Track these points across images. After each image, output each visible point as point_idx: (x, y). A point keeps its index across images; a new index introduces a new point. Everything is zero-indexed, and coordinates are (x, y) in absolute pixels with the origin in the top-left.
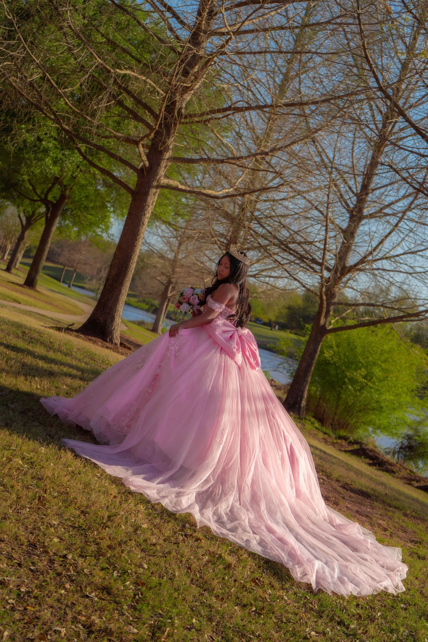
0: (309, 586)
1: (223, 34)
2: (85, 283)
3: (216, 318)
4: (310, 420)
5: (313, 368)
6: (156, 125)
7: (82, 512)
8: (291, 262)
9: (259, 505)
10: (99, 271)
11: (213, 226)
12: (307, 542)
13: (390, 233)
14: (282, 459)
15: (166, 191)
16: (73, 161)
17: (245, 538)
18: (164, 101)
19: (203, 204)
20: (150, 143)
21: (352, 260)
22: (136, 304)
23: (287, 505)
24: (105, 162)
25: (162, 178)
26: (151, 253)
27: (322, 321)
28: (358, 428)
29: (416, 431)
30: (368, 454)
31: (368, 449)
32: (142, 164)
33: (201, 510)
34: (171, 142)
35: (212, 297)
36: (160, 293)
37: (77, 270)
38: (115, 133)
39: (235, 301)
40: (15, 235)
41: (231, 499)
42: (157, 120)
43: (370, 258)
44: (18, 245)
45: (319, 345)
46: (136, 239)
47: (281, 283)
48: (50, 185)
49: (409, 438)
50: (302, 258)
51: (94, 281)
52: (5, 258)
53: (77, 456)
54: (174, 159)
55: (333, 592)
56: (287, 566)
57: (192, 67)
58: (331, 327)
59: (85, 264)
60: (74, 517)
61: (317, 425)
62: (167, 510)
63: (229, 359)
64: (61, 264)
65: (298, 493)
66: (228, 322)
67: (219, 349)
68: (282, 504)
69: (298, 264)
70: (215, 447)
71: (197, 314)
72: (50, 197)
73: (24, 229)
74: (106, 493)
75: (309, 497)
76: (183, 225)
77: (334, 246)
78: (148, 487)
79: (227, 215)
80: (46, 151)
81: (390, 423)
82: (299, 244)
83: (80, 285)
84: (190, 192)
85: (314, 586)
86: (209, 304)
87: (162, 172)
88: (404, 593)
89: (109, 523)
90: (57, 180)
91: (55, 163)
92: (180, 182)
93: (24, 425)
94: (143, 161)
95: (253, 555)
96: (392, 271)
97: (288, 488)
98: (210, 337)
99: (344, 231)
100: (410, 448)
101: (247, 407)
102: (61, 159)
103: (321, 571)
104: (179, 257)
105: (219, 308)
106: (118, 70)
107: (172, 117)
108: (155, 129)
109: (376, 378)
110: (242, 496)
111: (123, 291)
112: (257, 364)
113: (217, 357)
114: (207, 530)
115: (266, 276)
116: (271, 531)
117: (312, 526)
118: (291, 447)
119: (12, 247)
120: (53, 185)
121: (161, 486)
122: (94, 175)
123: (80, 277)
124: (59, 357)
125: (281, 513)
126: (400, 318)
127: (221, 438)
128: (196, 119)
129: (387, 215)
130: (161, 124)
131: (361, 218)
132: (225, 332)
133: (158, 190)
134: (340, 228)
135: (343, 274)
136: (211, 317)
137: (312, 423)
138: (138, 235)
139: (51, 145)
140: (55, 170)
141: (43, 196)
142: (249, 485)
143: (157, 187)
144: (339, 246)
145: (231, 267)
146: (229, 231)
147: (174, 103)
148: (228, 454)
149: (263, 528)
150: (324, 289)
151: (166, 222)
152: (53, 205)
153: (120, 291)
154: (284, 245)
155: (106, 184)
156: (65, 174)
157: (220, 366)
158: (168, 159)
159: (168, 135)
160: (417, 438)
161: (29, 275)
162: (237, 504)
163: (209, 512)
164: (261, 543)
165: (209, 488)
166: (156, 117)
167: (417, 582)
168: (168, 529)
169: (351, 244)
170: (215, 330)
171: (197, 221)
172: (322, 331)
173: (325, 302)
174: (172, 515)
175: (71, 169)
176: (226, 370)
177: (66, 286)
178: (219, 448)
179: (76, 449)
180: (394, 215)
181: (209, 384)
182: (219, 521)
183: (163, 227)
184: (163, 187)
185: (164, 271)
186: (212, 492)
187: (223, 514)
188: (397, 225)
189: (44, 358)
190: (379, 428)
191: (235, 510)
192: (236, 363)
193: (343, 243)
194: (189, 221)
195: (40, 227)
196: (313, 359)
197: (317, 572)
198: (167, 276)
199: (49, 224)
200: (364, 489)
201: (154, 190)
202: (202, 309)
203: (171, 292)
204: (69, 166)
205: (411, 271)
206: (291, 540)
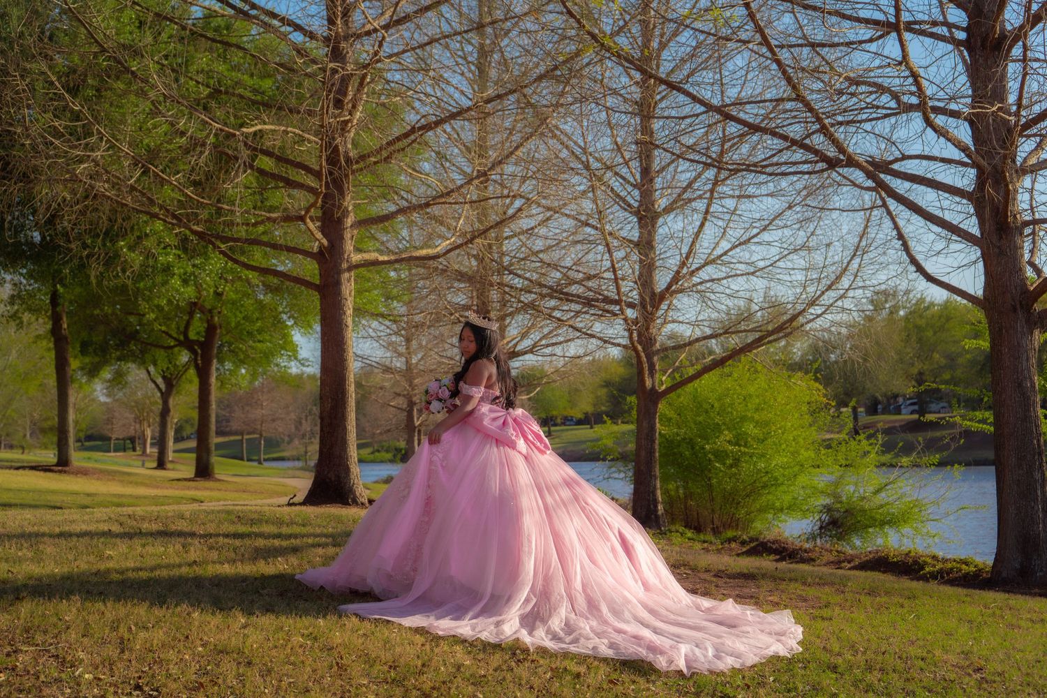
0: (680, 673)
1: (368, 33)
2: (283, 451)
3: (478, 405)
4: (677, 531)
5: (657, 454)
6: (321, 186)
7: (391, 667)
8: (578, 313)
9: (598, 610)
10: (299, 423)
11: (449, 297)
12: (669, 633)
13: (702, 225)
14: (613, 550)
15: (361, 270)
16: (211, 271)
17: (591, 647)
18: (321, 152)
19: (422, 271)
20: (319, 214)
21: (661, 280)
22: (372, 457)
23: (635, 601)
24: (258, 256)
25: (352, 255)
26: (368, 370)
27: (648, 383)
28: (753, 521)
29: (837, 497)
30: (771, 548)
31: (769, 541)
32: (317, 243)
33: (530, 633)
34: (349, 202)
35: (465, 383)
36: (403, 426)
37: (264, 434)
38: (268, 215)
39: (494, 378)
40: (152, 411)
41: (563, 611)
42: (321, 180)
43: (685, 271)
44: (163, 425)
45: (655, 418)
46: (343, 351)
47: (573, 349)
48: (186, 318)
49: (828, 509)
50: (588, 303)
51: (296, 442)
52: (148, 450)
53: (362, 619)
54: (361, 223)
55: (709, 670)
56: (648, 660)
57: (345, 94)
58: (663, 387)
59: (274, 420)
60: (383, 673)
61: (689, 534)
62: (489, 644)
63: (509, 451)
64: (236, 433)
65: (646, 586)
66: (495, 407)
67: (494, 441)
68: (629, 602)
69: (586, 313)
70: (525, 558)
71: (452, 410)
72: (192, 335)
73: (165, 396)
74: (411, 643)
75: (660, 586)
76: (403, 310)
77: (629, 268)
78: (457, 627)
79: (461, 276)
80: (167, 269)
81: (796, 499)
82: (580, 283)
83: (275, 455)
84: (396, 261)
85: (685, 671)
86: (464, 392)
87: (349, 246)
88: (801, 653)
89: (425, 669)
90: (193, 306)
91: (185, 282)
92: (378, 250)
93: (288, 605)
94: (317, 239)
95: (605, 660)
96: (725, 278)
97: (631, 582)
98: (478, 431)
99: (637, 245)
100: (834, 523)
101: (549, 499)
102: (193, 273)
103: (690, 654)
104: (414, 361)
105: (478, 392)
106: (244, 130)
107: (340, 168)
108: (321, 192)
109: (753, 438)
110: (575, 606)
111: (349, 428)
112: (546, 446)
113: (493, 452)
114: (543, 651)
115: (548, 346)
116: (619, 631)
117: (672, 616)
118: (620, 534)
119: (153, 431)
120: (191, 314)
121: (474, 621)
122: (248, 281)
123: (272, 444)
124: (296, 530)
125: (631, 612)
126: (758, 342)
127: (530, 547)
128: (373, 159)
129: (690, 200)
130: (327, 183)
131: (656, 216)
132: (495, 419)
133: (352, 274)
134: (630, 241)
135: (656, 307)
136: (469, 408)
137: (682, 534)
138: (344, 344)
139: (171, 258)
140: (189, 292)
141: (182, 338)
142: (581, 591)
143: (349, 269)
144: (637, 267)
145: (476, 340)
146: (472, 297)
147: (336, 149)
148: (544, 562)
149: (610, 630)
150: (635, 335)
151: (377, 315)
152: (201, 344)
153: (345, 429)
154: (556, 291)
155: (269, 288)
156: (205, 293)
157: (501, 464)
158: (351, 226)
159: (342, 194)
160: (839, 505)
161: (199, 460)
162: (573, 615)
163: (540, 632)
164: (612, 646)
165: (533, 608)
166: (317, 175)
167: (818, 641)
168: (496, 660)
169: (652, 259)
170: (482, 420)
171: (423, 298)
172: (652, 397)
173: (643, 354)
174: (497, 647)
175: (212, 283)
176: (509, 465)
177: (255, 464)
178: (529, 559)
179: (360, 612)
180: (700, 197)
181: (495, 486)
182: (555, 637)
183: (375, 324)
184: (357, 266)
185: (398, 391)
186: (538, 612)
187: (558, 629)
188: (707, 212)
189: (279, 536)
190: (781, 510)
191: (572, 622)
192: (520, 452)
193: (641, 261)
194: (411, 302)
195: (190, 387)
196: (653, 441)
197: (686, 655)
198: (404, 396)
199: (203, 375)
200: (745, 571)
201: (346, 275)
202: (458, 402)
203: (418, 419)
204: (208, 280)
205: (752, 270)
206: (647, 634)
